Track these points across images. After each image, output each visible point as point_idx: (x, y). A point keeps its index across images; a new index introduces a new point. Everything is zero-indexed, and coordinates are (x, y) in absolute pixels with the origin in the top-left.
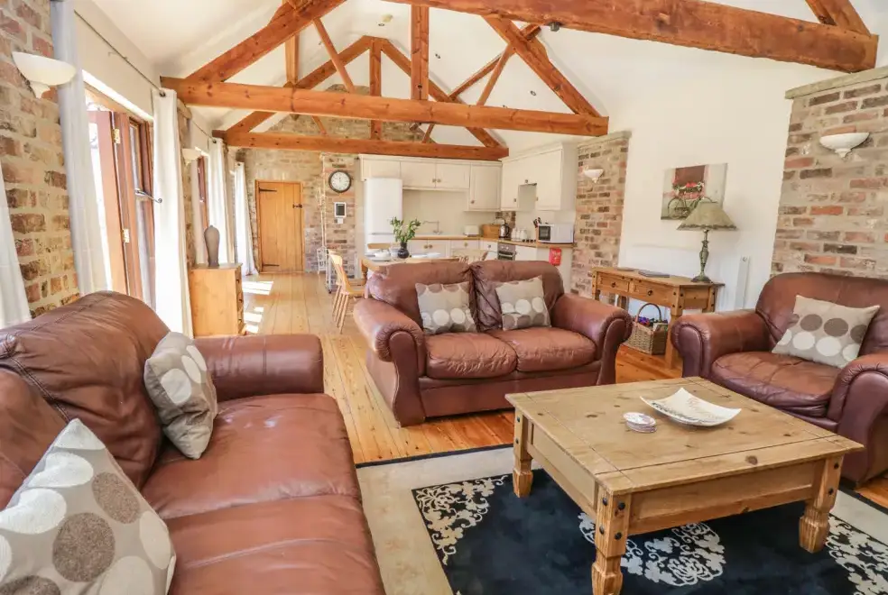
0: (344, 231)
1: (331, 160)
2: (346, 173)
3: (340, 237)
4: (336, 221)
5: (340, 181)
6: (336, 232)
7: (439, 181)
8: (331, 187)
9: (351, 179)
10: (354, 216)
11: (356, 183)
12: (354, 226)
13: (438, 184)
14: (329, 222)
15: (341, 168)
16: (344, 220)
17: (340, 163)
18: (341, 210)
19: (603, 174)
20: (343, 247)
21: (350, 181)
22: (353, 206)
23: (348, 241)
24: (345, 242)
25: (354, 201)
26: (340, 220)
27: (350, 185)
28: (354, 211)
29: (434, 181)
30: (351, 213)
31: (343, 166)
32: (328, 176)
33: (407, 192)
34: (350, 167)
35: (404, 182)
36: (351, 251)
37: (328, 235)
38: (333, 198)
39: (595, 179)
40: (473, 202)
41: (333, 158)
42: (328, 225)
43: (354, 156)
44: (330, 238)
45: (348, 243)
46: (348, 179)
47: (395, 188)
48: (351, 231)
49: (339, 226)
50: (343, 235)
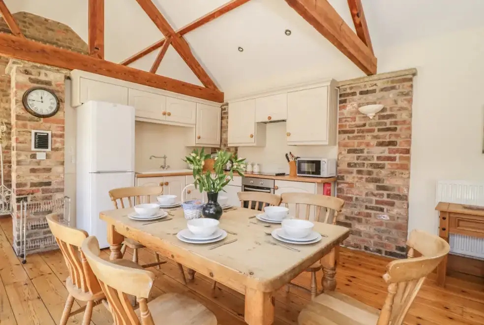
0: (49, 170)
1: (27, 72)
2: (52, 92)
3: (42, 177)
4: (34, 156)
5: (42, 102)
6: (33, 171)
7: (169, 114)
8: (27, 109)
9: (59, 101)
10: (62, 149)
11: (66, 106)
12: (63, 163)
13: (167, 118)
14: (22, 158)
15: (45, 86)
16: (48, 156)
17: (42, 78)
18: (42, 142)
19: (384, 110)
20: (44, 191)
21: (58, 104)
22: (62, 136)
23: (53, 182)
24: (49, 184)
25: (63, 129)
26: (41, 155)
27: (58, 109)
28: (63, 143)
29: (164, 114)
30: (58, 145)
31: (48, 83)
32: (21, 94)
33: (140, 125)
34: (58, 85)
35: (137, 110)
36: (58, 196)
37: (18, 176)
38: (29, 123)
39: (371, 115)
40: (199, 138)
41: (30, 70)
42: (19, 163)
43: (65, 72)
44: (22, 180)
45: (54, 186)
46: (54, 101)
47: (126, 117)
48: (59, 169)
49: (39, 163)
50: (46, 175)
